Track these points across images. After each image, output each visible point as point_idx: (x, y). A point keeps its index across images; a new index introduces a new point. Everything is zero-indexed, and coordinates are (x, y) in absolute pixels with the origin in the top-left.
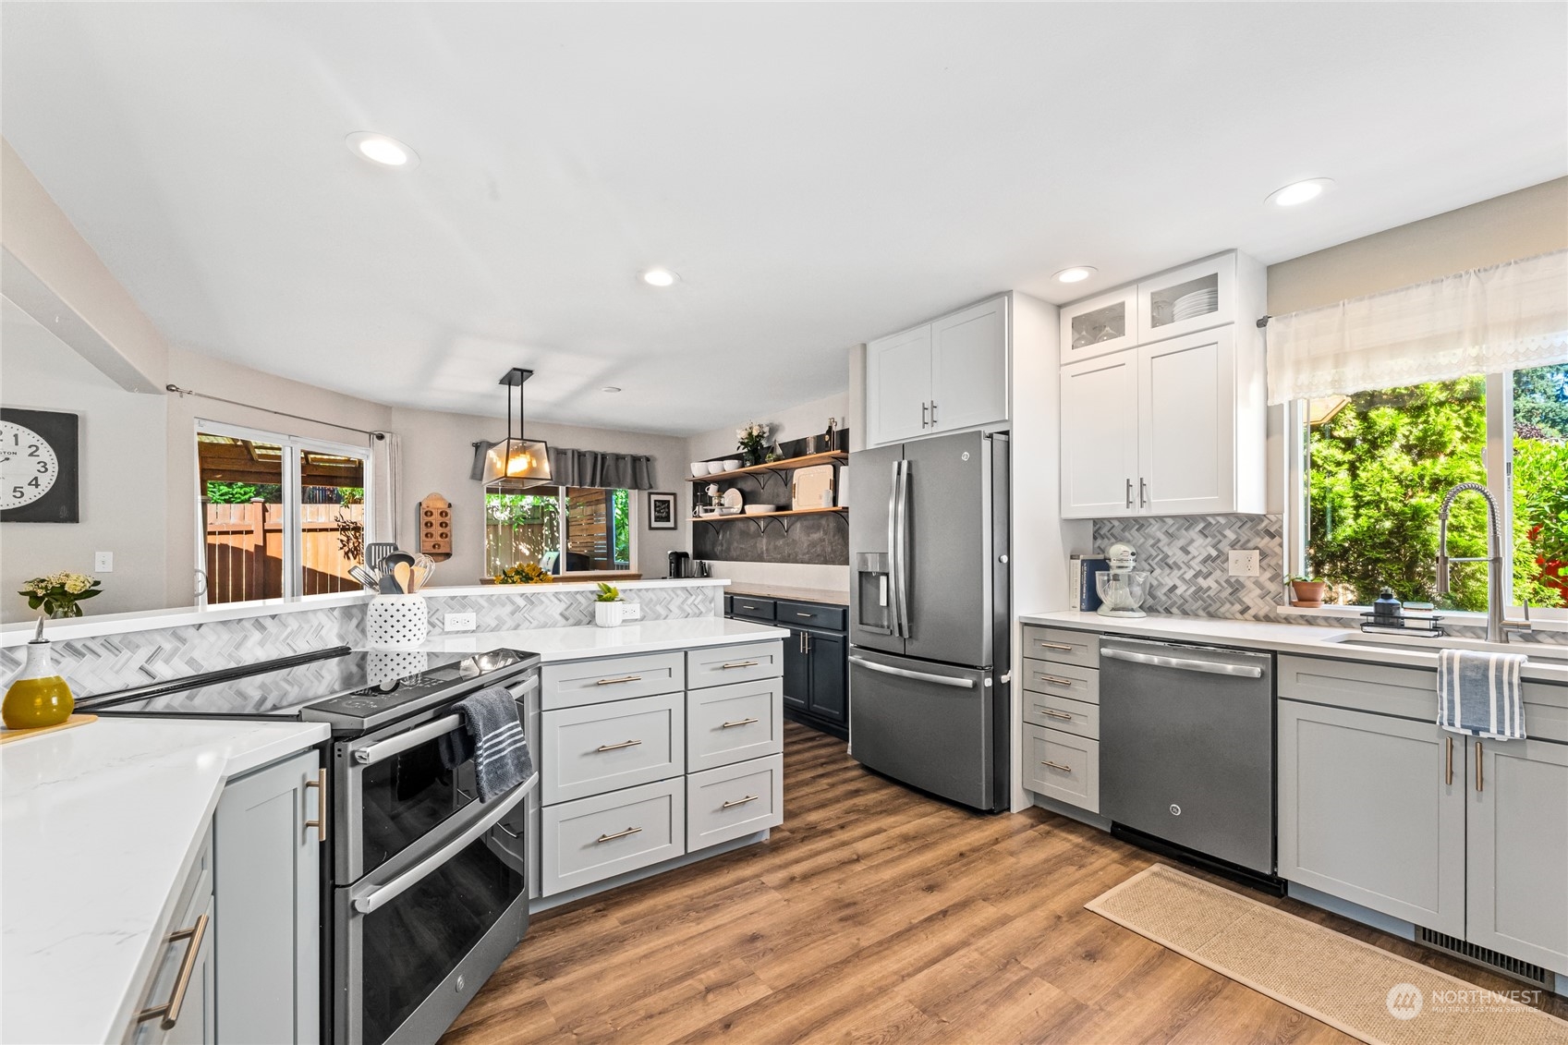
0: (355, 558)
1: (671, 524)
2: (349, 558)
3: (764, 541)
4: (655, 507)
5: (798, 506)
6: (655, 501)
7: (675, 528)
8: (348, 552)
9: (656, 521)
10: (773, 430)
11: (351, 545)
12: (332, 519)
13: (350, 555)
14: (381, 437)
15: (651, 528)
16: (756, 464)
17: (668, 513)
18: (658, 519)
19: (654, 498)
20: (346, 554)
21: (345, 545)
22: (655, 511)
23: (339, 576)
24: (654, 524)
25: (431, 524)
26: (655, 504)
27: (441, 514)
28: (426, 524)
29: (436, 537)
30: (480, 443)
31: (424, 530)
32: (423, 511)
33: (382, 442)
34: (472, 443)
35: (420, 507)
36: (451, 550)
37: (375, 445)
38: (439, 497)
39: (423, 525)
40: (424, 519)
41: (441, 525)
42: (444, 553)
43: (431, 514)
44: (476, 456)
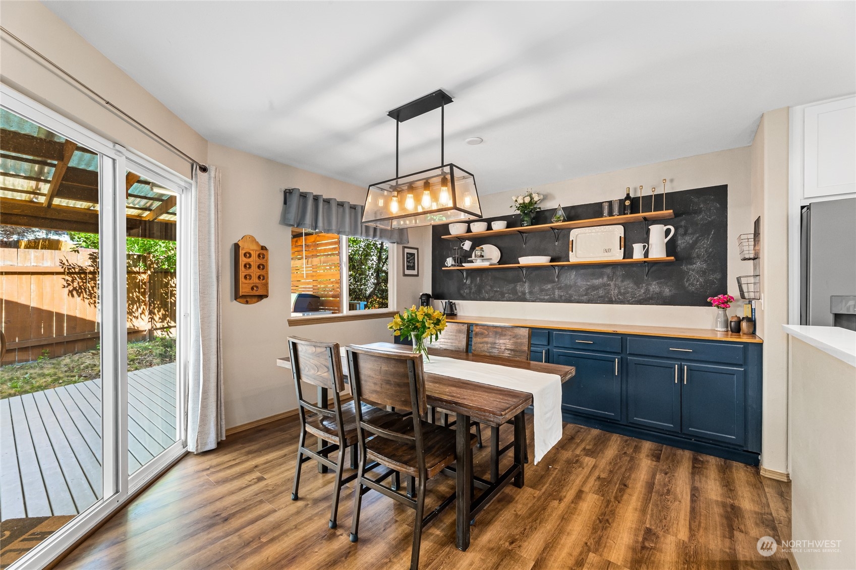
0: (79, 296)
1: (415, 272)
2: (73, 296)
3: (527, 285)
4: (407, 258)
5: (574, 258)
6: (407, 253)
7: (417, 275)
8: (72, 291)
9: (407, 269)
10: (545, 198)
11: (76, 284)
12: (58, 263)
13: (75, 293)
14: (204, 169)
15: (404, 275)
16: (532, 224)
17: (414, 263)
18: (409, 268)
19: (407, 250)
20: (71, 292)
21: (69, 285)
22: (407, 261)
23: (65, 313)
24: (407, 272)
25: (250, 265)
26: (407, 256)
27: (259, 256)
28: (245, 266)
29: (255, 280)
30: (293, 189)
31: (243, 272)
32: (242, 252)
33: (205, 175)
34: (283, 189)
35: (237, 247)
36: (267, 291)
37: (196, 174)
38: (253, 240)
39: (242, 267)
40: (243, 260)
41: (259, 267)
42: (259, 295)
43: (250, 256)
44: (285, 203)
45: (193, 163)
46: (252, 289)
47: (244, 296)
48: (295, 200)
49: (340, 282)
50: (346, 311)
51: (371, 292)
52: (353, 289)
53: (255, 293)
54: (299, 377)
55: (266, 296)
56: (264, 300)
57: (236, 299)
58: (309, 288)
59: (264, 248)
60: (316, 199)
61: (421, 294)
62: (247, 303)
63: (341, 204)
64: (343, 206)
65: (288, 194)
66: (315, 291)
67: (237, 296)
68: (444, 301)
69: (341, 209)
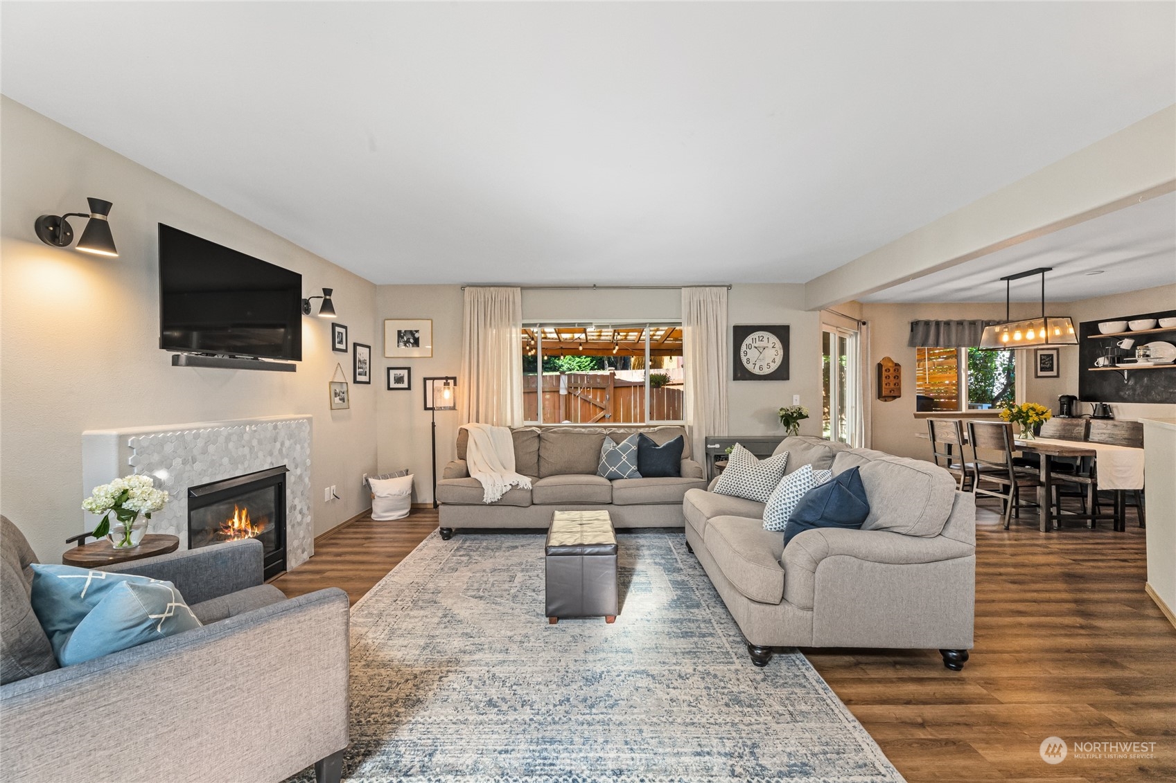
1: (1054, 373)
4: (1041, 360)
6: (1041, 355)
7: (1058, 376)
9: (1041, 371)
14: (864, 323)
15: (1037, 377)
17: (1052, 364)
18: (1044, 369)
19: (1040, 353)
22: (1041, 363)
24: (1040, 374)
25: (889, 376)
26: (1041, 358)
27: (895, 370)
28: (886, 377)
29: (892, 386)
30: (919, 321)
31: (884, 381)
32: (884, 369)
33: (865, 326)
34: (910, 321)
35: (880, 366)
36: (900, 393)
37: (861, 328)
38: (889, 359)
39: (884, 378)
40: (884, 374)
41: (895, 378)
42: (894, 395)
43: (889, 371)
44: (912, 330)
45: (858, 321)
46: (891, 392)
47: (885, 397)
48: (921, 329)
49: (958, 384)
50: (964, 409)
51: (1000, 394)
52: (974, 390)
53: (892, 394)
54: (934, 440)
55: (900, 397)
56: (897, 399)
57: (879, 398)
58: (921, 390)
59: (897, 365)
60: (938, 323)
61: (1060, 396)
62: (886, 401)
63: (960, 323)
64: (962, 324)
65: (914, 325)
66: (927, 393)
67: (880, 396)
68: (1094, 404)
69: (961, 327)
